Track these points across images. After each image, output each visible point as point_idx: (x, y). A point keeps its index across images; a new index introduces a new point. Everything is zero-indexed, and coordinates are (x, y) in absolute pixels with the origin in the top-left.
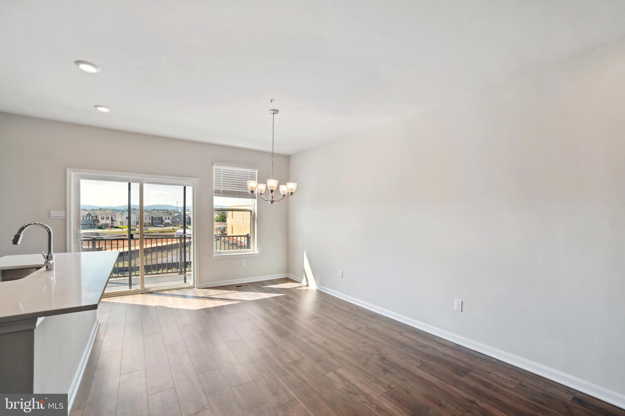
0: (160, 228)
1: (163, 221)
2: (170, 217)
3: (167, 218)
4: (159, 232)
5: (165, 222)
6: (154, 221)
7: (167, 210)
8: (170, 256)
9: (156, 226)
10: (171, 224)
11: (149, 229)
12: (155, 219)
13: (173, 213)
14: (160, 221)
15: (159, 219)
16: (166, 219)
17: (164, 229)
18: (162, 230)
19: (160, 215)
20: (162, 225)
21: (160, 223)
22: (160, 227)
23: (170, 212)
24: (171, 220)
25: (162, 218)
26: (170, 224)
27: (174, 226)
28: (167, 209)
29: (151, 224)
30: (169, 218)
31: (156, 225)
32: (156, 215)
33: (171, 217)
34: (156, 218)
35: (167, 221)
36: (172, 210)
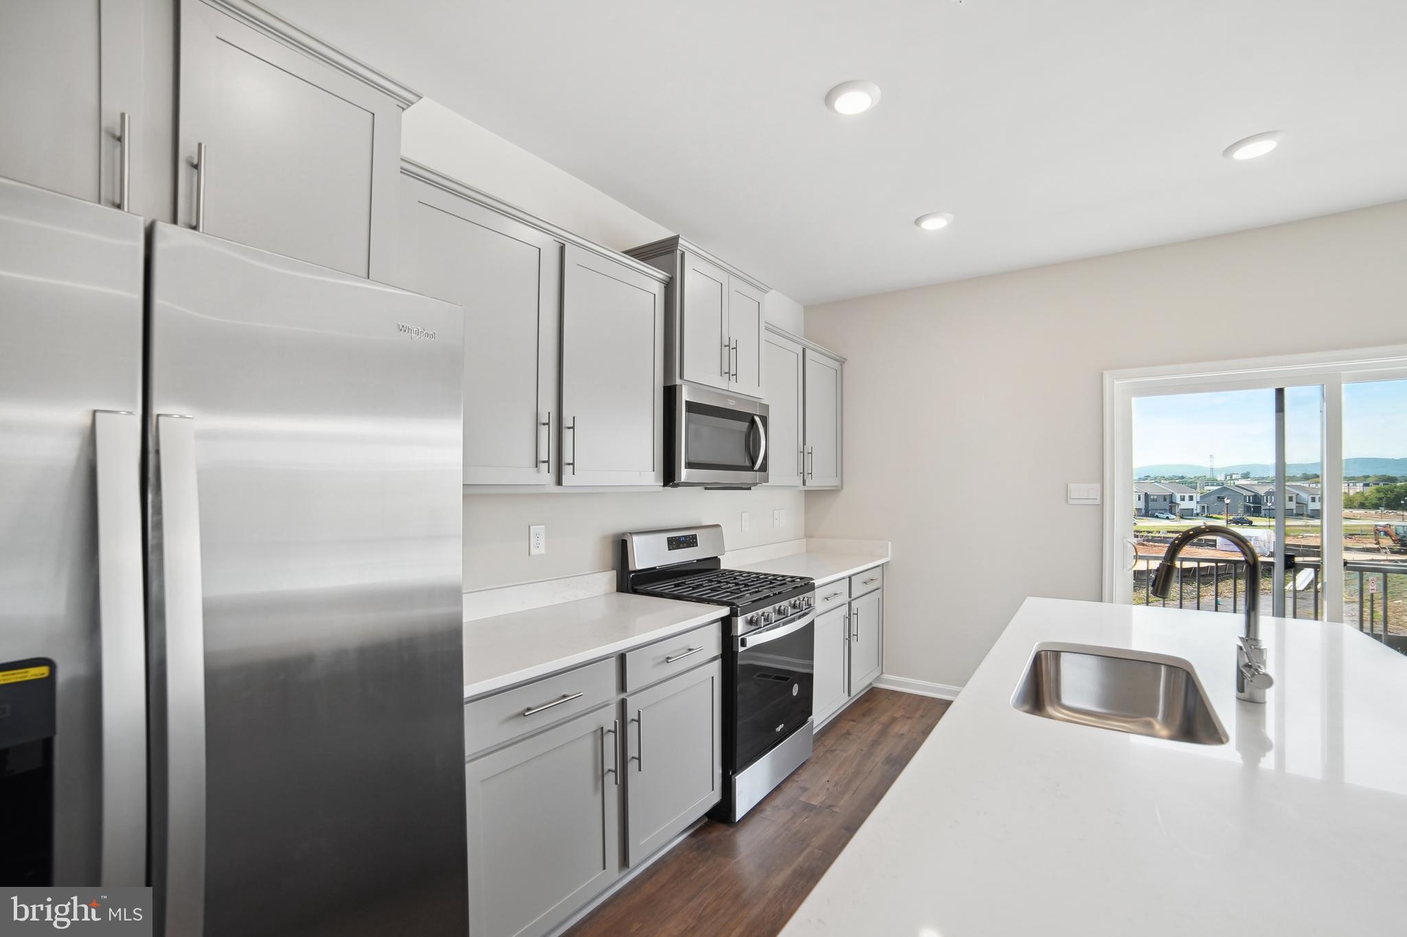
0: (1167, 521)
1: (1175, 503)
2: (1194, 495)
3: (1187, 498)
4: (1169, 532)
5: (1181, 507)
6: (1151, 505)
7: (1182, 478)
8: (1211, 598)
9: (1157, 517)
10: (1198, 512)
11: (1138, 524)
12: (1153, 500)
13: (1198, 485)
14: (1166, 505)
15: (1165, 500)
16: (1183, 499)
17: (1179, 524)
18: (1175, 526)
19: (1168, 490)
20: (1174, 514)
21: (1168, 508)
22: (1168, 518)
23: (1191, 483)
24: (1198, 502)
25: (1171, 496)
26: (1195, 512)
27: (1207, 517)
28: (1180, 475)
29: (1143, 511)
30: (1191, 498)
31: (1157, 514)
32: (1156, 490)
33: (1199, 495)
34: (1155, 497)
35: (1186, 505)
36: (1195, 477)
